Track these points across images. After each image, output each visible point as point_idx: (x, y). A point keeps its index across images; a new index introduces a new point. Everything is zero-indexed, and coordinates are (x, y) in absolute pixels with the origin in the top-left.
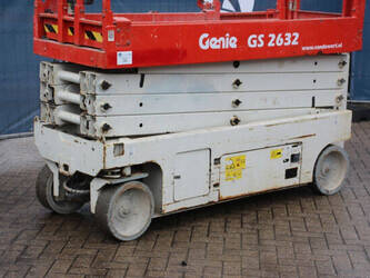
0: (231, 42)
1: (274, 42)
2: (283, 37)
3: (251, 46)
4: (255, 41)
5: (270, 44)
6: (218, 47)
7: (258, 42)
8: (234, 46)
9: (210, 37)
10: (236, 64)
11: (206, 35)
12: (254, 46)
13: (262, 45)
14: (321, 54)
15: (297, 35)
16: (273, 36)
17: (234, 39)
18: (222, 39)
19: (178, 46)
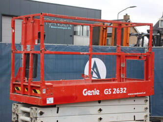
0: (97, 92)
1: (116, 92)
2: (120, 89)
3: (105, 93)
4: (107, 92)
5: (114, 93)
6: (91, 94)
7: (109, 92)
8: (98, 94)
9: (88, 90)
10: (99, 102)
11: (86, 90)
12: (107, 93)
13: (110, 93)
14: (136, 97)
15: (125, 89)
16: (115, 89)
17: (98, 91)
18: (93, 91)
19: (74, 94)
